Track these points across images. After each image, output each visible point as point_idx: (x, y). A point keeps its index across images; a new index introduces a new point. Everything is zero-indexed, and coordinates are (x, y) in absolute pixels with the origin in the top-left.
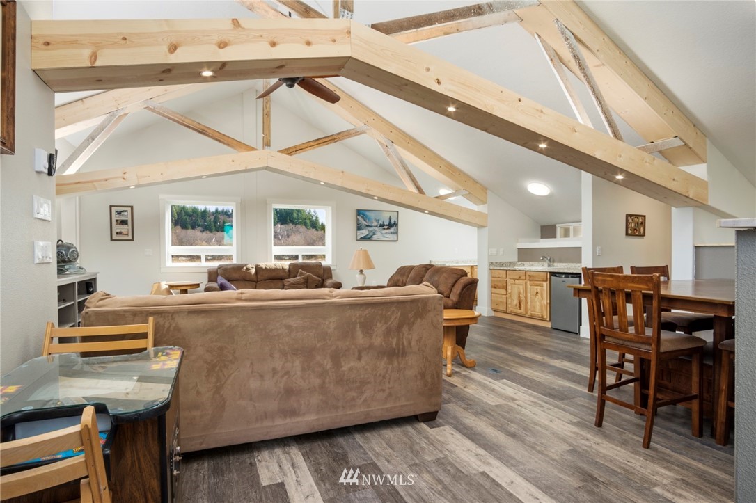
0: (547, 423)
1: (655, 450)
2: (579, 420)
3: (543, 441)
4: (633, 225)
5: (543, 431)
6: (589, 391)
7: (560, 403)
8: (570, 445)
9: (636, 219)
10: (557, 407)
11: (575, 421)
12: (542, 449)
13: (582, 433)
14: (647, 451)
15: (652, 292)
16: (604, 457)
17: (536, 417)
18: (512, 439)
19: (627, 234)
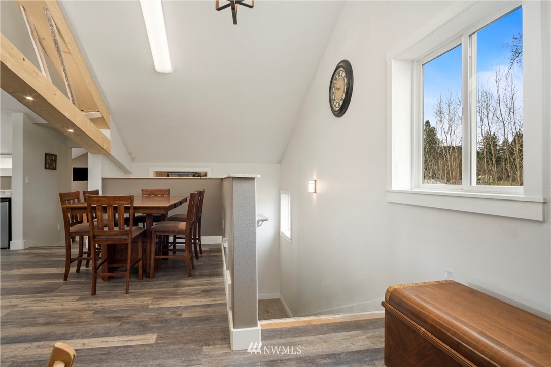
0: (60, 307)
1: (132, 293)
2: (79, 297)
3: (72, 317)
4: (49, 161)
5: (65, 312)
6: (64, 280)
7: (53, 294)
8: (91, 310)
9: (51, 157)
10: (55, 296)
11: (77, 298)
12: (77, 320)
13: (89, 302)
14: (130, 295)
15: (130, 205)
16: (114, 306)
17: (49, 308)
18: (51, 326)
19: (45, 168)
